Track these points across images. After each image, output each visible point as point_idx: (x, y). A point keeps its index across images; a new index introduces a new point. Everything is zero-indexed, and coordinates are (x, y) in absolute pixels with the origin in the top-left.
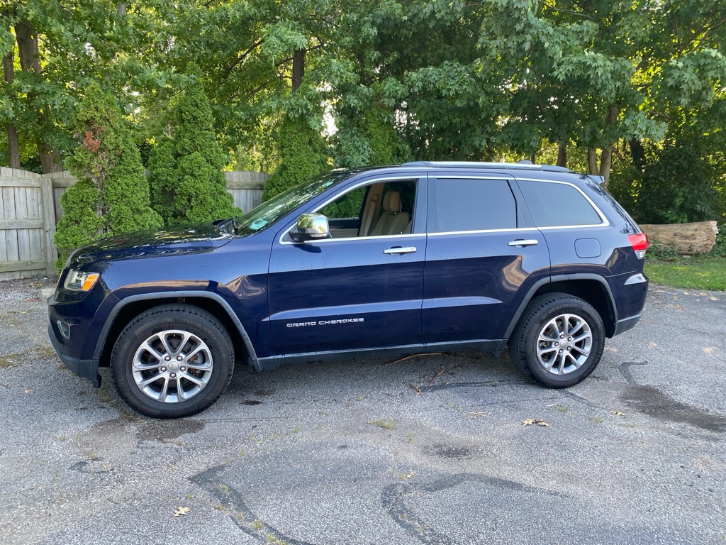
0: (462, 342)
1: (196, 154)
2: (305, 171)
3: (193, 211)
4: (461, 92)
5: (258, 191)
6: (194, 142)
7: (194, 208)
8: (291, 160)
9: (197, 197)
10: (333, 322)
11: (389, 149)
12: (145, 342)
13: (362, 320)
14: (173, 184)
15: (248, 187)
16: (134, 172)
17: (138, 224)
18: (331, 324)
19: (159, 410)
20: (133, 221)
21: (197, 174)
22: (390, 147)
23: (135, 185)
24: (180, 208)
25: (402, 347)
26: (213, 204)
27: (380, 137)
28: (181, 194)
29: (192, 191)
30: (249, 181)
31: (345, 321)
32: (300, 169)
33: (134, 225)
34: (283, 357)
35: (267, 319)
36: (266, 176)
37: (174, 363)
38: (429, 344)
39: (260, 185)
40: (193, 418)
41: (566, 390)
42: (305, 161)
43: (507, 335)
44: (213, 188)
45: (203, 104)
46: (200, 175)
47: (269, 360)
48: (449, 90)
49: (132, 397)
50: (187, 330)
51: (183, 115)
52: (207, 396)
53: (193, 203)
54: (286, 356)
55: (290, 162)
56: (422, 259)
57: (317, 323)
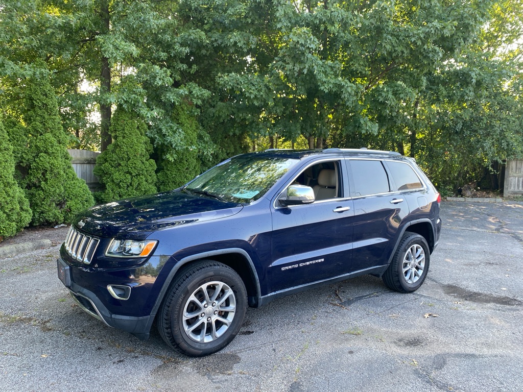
0: (367, 269)
1: (48, 135)
2: (136, 149)
3: (48, 182)
4: (259, 97)
5: (85, 165)
6: (44, 125)
7: (48, 180)
8: (124, 140)
9: (51, 171)
10: (308, 263)
11: (195, 135)
12: (193, 294)
13: (323, 260)
14: (28, 160)
15: (78, 162)
16: (5, 150)
17: (9, 196)
18: (306, 265)
19: (200, 350)
20: (5, 193)
21: (51, 152)
22: (195, 133)
23: (6, 161)
24: (34, 180)
25: (339, 277)
26: (65, 177)
27: (189, 126)
28: (37, 169)
29: (48, 166)
30: (79, 157)
31: (314, 262)
32: (131, 148)
33: (6, 197)
34: (276, 293)
35: (271, 266)
36: (92, 153)
37: (210, 308)
38: (352, 273)
39: (87, 160)
40: (222, 352)
41: (415, 292)
42: (136, 142)
43: (389, 261)
44: (64, 164)
45: (51, 94)
46: (53, 153)
47: (268, 297)
48: (251, 93)
49: (183, 343)
50: (221, 281)
51: (34, 102)
52: (233, 332)
53: (48, 176)
54: (278, 292)
55: (123, 142)
56: (352, 215)
57: (299, 265)
